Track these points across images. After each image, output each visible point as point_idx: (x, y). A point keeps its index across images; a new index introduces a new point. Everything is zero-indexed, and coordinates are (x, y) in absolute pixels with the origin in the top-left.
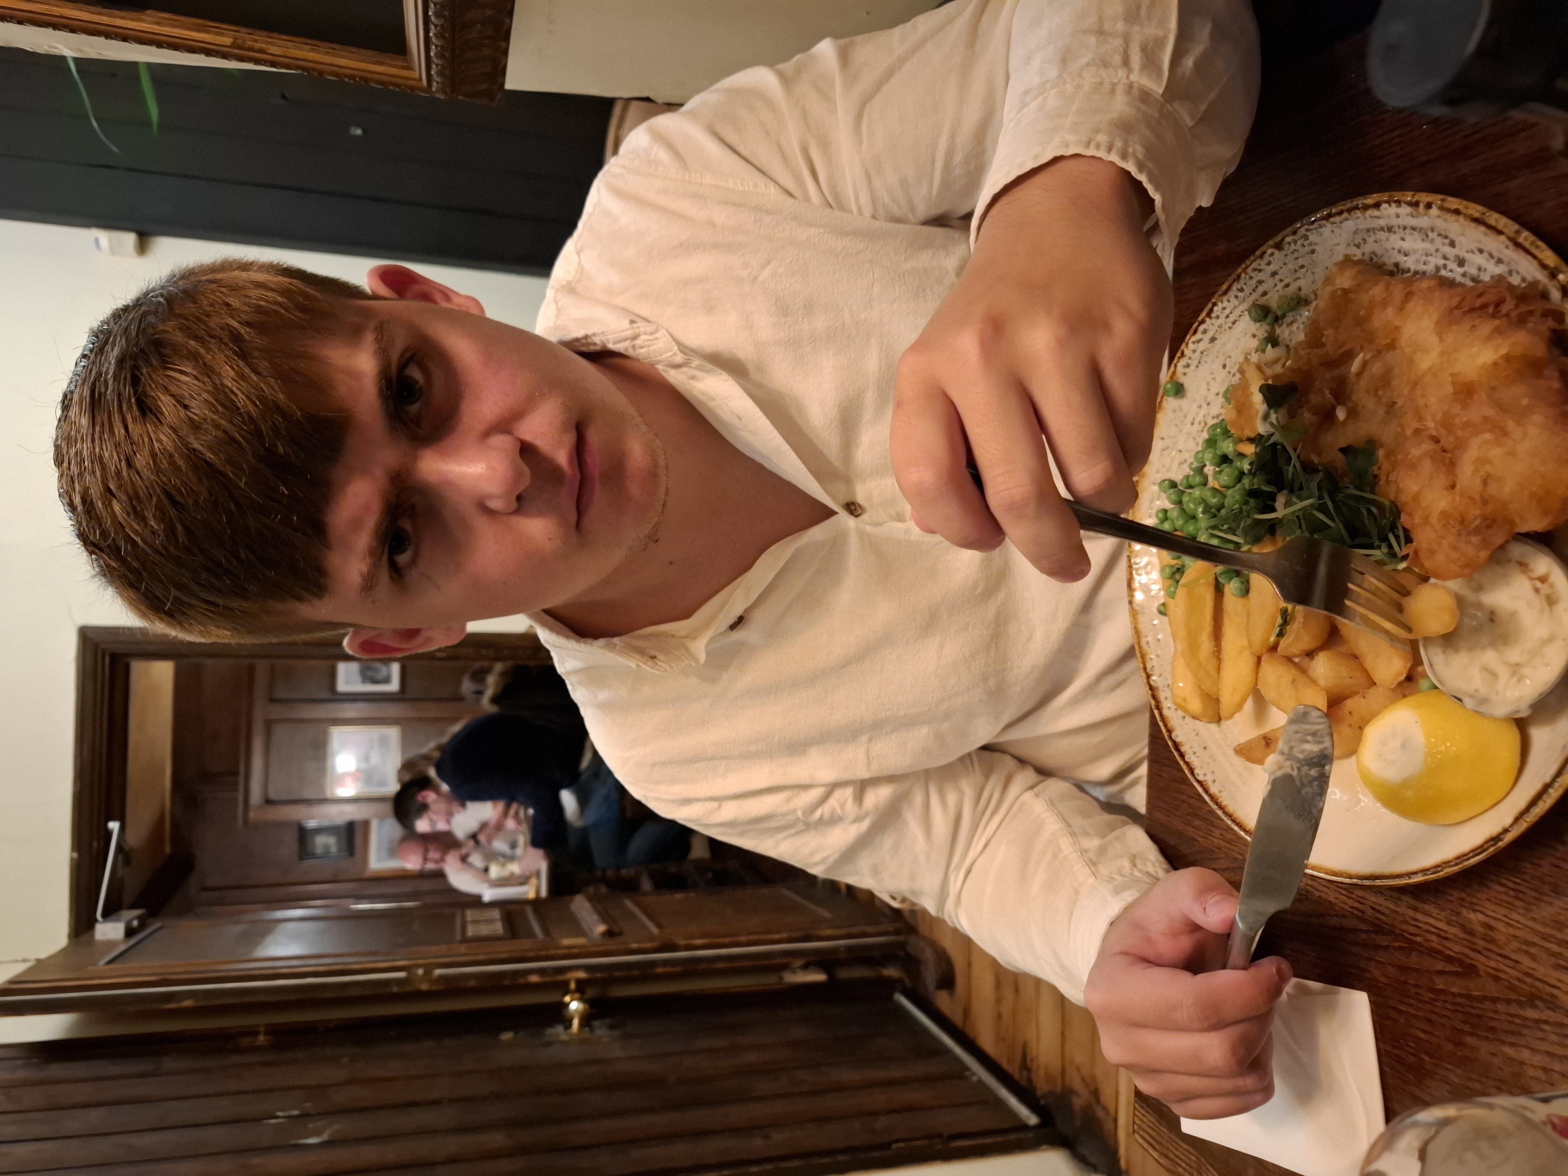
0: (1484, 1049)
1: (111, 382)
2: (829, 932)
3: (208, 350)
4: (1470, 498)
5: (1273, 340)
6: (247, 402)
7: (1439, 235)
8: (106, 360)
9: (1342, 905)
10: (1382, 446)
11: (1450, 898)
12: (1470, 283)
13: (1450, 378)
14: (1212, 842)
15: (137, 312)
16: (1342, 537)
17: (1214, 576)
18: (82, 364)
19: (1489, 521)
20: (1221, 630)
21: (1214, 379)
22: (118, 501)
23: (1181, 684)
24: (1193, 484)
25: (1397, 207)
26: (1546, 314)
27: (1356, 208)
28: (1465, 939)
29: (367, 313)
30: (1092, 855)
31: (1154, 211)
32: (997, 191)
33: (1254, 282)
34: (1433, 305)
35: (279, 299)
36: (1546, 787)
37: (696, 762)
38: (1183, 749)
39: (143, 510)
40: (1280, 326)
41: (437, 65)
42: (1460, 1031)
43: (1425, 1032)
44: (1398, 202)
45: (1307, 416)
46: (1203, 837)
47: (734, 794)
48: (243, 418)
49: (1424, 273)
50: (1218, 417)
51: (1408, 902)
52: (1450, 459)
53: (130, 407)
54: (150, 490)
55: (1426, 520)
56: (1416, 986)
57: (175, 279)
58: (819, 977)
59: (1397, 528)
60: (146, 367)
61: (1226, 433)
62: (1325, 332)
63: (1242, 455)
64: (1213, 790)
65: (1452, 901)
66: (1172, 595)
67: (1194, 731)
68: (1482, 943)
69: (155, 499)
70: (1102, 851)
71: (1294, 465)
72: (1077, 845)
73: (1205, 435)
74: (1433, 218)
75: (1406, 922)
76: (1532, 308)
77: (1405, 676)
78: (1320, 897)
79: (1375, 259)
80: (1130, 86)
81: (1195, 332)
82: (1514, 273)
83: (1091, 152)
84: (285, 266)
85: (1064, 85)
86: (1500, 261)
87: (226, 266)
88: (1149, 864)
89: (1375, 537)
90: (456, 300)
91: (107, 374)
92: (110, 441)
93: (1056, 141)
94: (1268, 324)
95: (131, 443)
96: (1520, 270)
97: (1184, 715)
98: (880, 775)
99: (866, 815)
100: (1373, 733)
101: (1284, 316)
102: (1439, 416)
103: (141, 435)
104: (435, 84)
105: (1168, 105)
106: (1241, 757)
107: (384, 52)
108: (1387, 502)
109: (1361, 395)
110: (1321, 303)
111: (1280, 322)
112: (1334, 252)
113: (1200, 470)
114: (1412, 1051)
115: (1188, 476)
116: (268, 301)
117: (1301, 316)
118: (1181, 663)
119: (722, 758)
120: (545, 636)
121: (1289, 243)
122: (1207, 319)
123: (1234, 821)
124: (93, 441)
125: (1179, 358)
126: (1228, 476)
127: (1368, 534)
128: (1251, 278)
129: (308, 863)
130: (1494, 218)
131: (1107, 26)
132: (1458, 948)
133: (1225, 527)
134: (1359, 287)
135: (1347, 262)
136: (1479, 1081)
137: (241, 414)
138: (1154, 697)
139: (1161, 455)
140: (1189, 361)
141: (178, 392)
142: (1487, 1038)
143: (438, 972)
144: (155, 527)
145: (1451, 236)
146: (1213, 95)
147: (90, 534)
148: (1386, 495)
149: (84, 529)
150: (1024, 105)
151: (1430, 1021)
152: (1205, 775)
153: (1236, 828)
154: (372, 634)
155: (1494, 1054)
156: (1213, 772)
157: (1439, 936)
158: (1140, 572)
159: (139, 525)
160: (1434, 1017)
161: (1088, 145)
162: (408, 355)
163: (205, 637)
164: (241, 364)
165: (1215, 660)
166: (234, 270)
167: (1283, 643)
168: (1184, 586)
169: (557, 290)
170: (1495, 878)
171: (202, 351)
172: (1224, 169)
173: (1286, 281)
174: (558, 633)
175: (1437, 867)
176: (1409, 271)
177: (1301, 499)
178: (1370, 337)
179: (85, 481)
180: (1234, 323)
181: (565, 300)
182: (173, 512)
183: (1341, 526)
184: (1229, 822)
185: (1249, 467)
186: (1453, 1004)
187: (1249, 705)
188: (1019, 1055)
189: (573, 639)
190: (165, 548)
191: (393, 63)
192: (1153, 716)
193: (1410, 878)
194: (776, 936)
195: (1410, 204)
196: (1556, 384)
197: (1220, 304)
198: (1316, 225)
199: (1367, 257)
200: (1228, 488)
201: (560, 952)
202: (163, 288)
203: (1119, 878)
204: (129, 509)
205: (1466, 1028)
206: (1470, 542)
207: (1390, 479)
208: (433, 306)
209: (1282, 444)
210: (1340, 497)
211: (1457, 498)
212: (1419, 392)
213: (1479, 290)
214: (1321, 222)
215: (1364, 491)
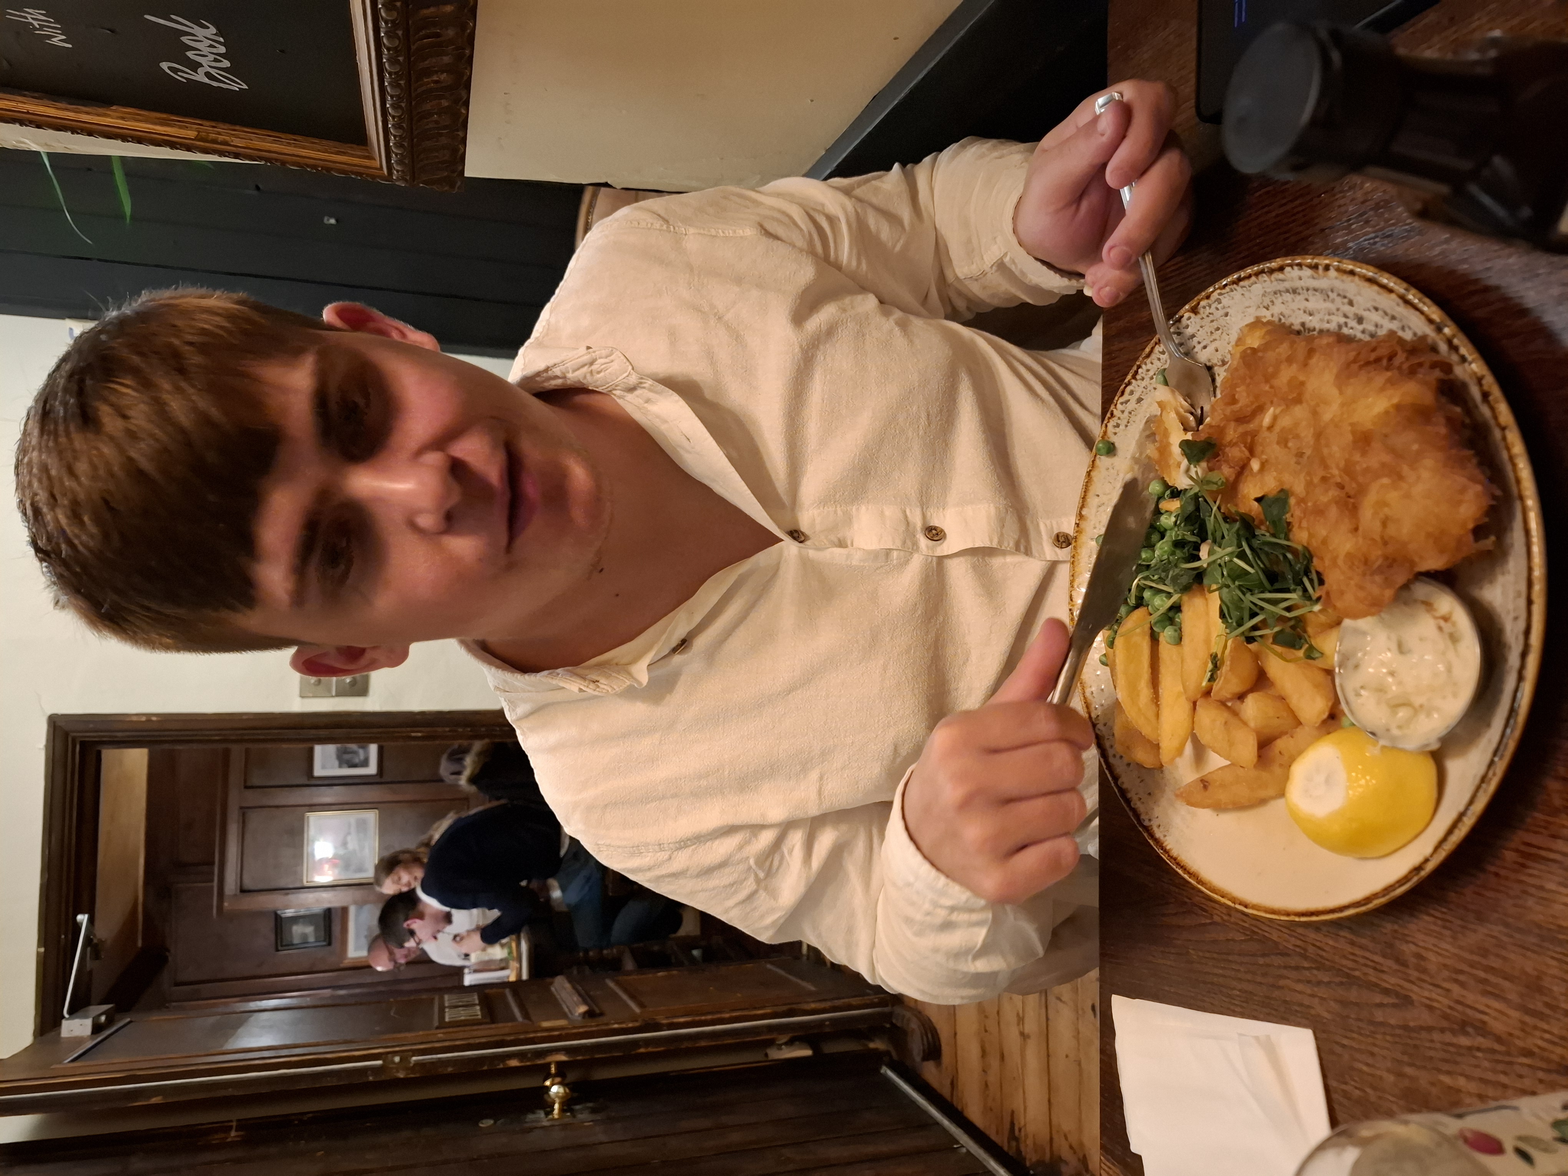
1: (60, 394)
2: (814, 1006)
4: (1373, 540)
7: (1339, 295)
9: (1284, 942)
10: (1293, 494)
11: (1384, 931)
12: (1367, 338)
13: (1350, 428)
14: (1161, 886)
16: (1262, 583)
17: (1149, 625)
19: (1390, 561)
20: (1158, 677)
25: (1299, 270)
26: (1434, 366)
27: (1262, 272)
28: (1399, 971)
34: (1332, 360)
36: (1462, 815)
37: (647, 803)
38: (1129, 795)
41: (396, 155)
42: (1400, 1062)
43: (1368, 1065)
44: (1300, 265)
45: (1226, 469)
46: (1152, 883)
49: (1328, 331)
51: (1343, 936)
52: (1353, 504)
55: (1334, 560)
56: (1359, 1020)
58: (807, 1052)
59: (1311, 572)
62: (1237, 389)
64: (1158, 834)
65: (1386, 934)
66: (1111, 645)
67: (1139, 777)
68: (1415, 973)
71: (1215, 515)
74: (1331, 279)
75: (1345, 957)
76: (1422, 360)
77: (1326, 715)
78: (1263, 936)
79: (1283, 320)
81: (1123, 393)
82: (1407, 329)
86: (1393, 318)
89: (1291, 581)
90: (411, 336)
95: (72, 451)
96: (1412, 326)
97: (1129, 761)
100: (1300, 770)
102: (1342, 464)
104: (395, 172)
106: (1182, 801)
107: (345, 142)
108: (1300, 548)
109: (1271, 447)
110: (1233, 362)
112: (1245, 314)
114: (1357, 1085)
121: (1204, 307)
122: (1133, 381)
123: (1178, 864)
125: (1109, 418)
127: (1285, 579)
129: (283, 953)
130: (1385, 278)
132: (1393, 980)
133: (1156, 577)
134: (1267, 346)
135: (1257, 323)
138: (1100, 745)
139: (1097, 512)
140: (1119, 422)
142: (1424, 1067)
143: (415, 1059)
145: (1348, 295)
148: (1299, 540)
151: (1372, 1054)
152: (1150, 820)
154: (317, 652)
156: (1158, 817)
157: (1375, 969)
160: (1376, 1050)
165: (1154, 707)
167: (1216, 686)
168: (1122, 636)
170: (1421, 907)
173: (1204, 343)
175: (1368, 900)
176: (1314, 329)
177: (1222, 548)
178: (1278, 391)
183: (1261, 574)
184: (1174, 866)
185: (1175, 520)
186: (1393, 1035)
187: (1189, 749)
188: (1007, 1125)
191: (356, 152)
192: (1100, 765)
194: (759, 1012)
195: (1310, 267)
196: (1443, 430)
197: (1143, 366)
198: (1227, 289)
199: (1276, 319)
201: (540, 1035)
205: (1406, 1058)
206: (1374, 582)
207: (1302, 526)
209: (1203, 497)
210: (1256, 543)
211: (1361, 540)
212: (1323, 442)
213: (1374, 344)
214: (1232, 287)
215: (1280, 538)
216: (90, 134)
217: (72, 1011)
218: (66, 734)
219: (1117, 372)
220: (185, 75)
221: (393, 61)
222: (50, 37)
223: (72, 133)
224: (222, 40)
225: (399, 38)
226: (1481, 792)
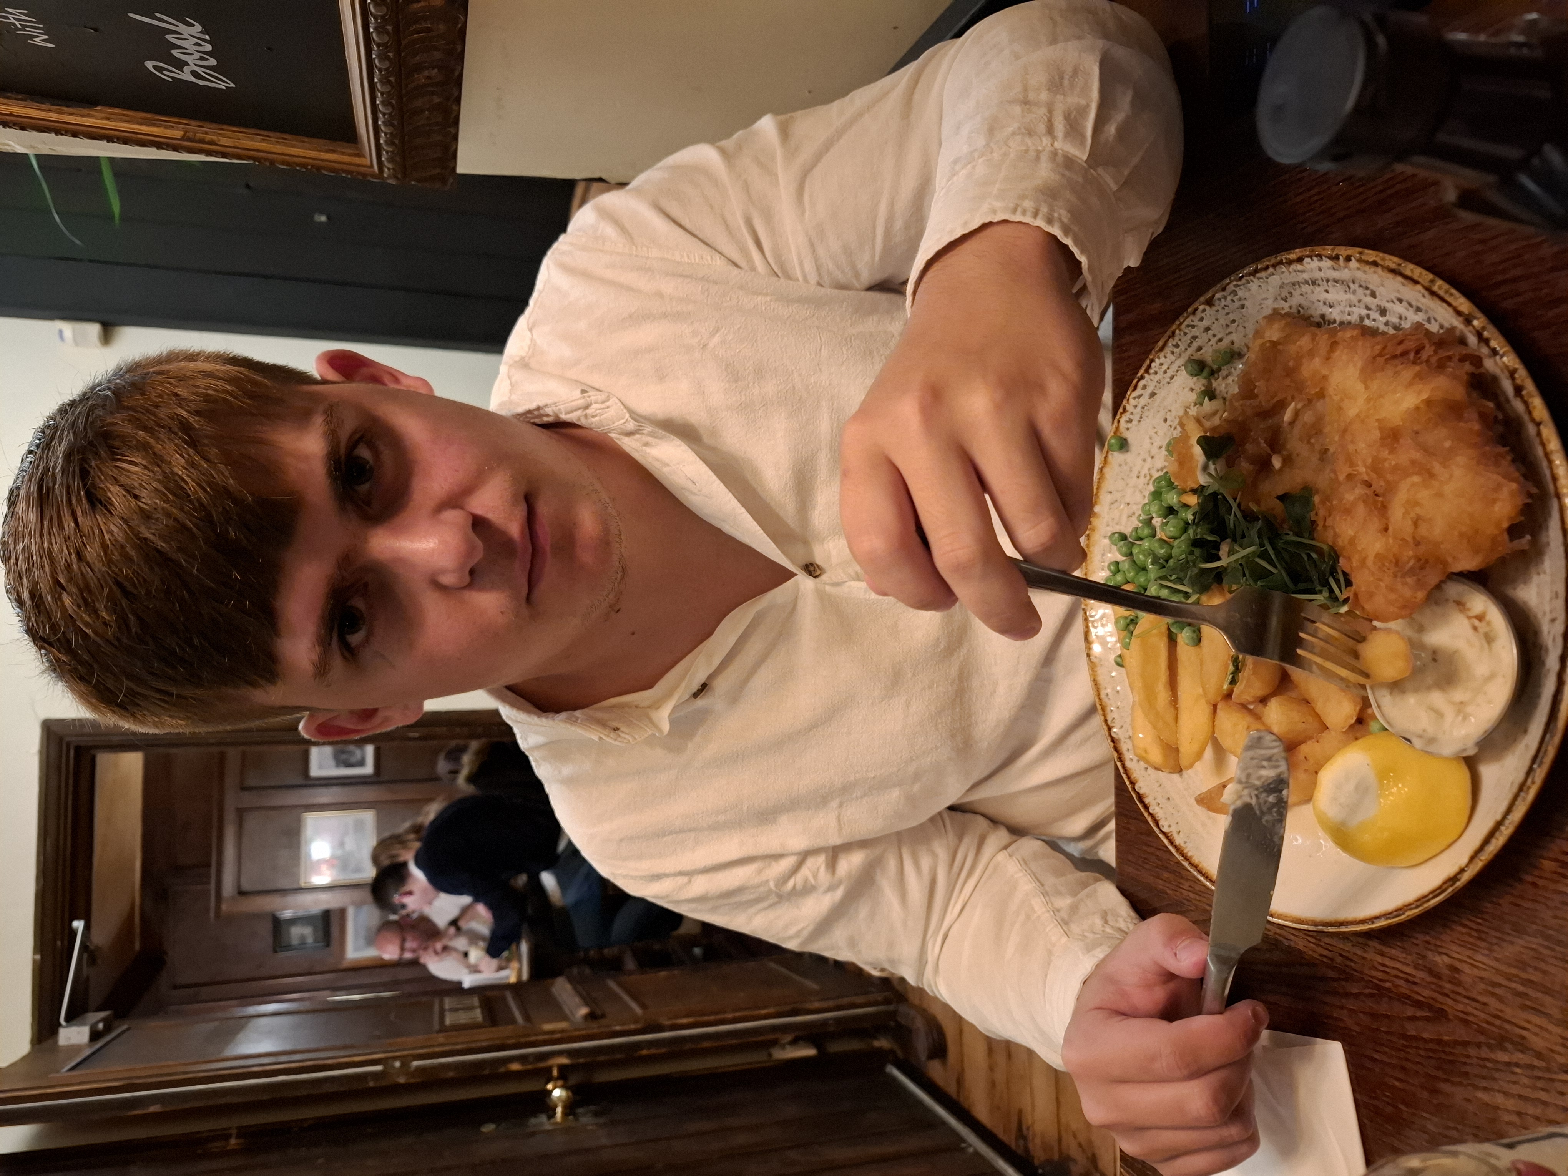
0: (1459, 1094)
1: (59, 477)
2: (817, 1005)
3: (158, 439)
4: (1403, 539)
5: (1210, 394)
6: (197, 488)
7: (1361, 286)
8: (53, 453)
9: (1310, 953)
10: (1317, 492)
11: (1415, 941)
12: (1392, 331)
13: (1377, 424)
14: (1182, 894)
15: (84, 405)
16: (1286, 583)
17: (1165, 627)
18: (29, 460)
19: (1422, 562)
20: (1176, 679)
21: (1156, 433)
22: (68, 594)
23: (1141, 735)
24: (1141, 536)
25: (1319, 261)
26: (1463, 359)
27: (1281, 263)
28: (1432, 983)
29: (316, 398)
30: (1064, 915)
31: (1080, 273)
32: (929, 257)
33: (1189, 337)
34: (1357, 354)
35: (228, 387)
36: (1499, 824)
37: (664, 836)
38: (1147, 801)
39: (93, 602)
40: (1216, 379)
41: (387, 152)
42: (1435, 1078)
43: (1400, 1080)
44: (1320, 256)
45: (1245, 466)
46: (1173, 890)
47: (705, 867)
48: (193, 504)
49: (1349, 323)
50: (1162, 470)
51: (1375, 947)
52: (1382, 502)
53: (79, 500)
54: (101, 582)
55: (1363, 562)
56: (1388, 1033)
57: (121, 373)
58: (811, 1052)
59: (1337, 572)
60: (95, 459)
61: (1171, 485)
62: (1257, 384)
63: (1186, 506)
64: (1178, 841)
65: (1417, 945)
66: (1127, 646)
67: (1157, 782)
68: (1448, 986)
69: (106, 590)
70: (1074, 909)
71: (1235, 514)
72: (1050, 905)
73: (1151, 488)
74: (1353, 270)
75: (1375, 968)
76: (1451, 353)
77: (1355, 718)
78: (1289, 946)
79: (1302, 311)
80: (1055, 153)
81: (1135, 388)
82: (1433, 321)
83: (1017, 218)
84: (231, 355)
85: (991, 153)
86: (1418, 310)
87: (173, 357)
88: (1121, 920)
89: (1316, 582)
90: (404, 381)
91: (54, 468)
92: (59, 535)
93: (985, 207)
94: (1205, 378)
95: (81, 536)
96: (1437, 318)
97: (1146, 766)
98: (852, 840)
99: (840, 883)
100: (1328, 777)
101: (1219, 370)
102: (1369, 461)
103: (92, 528)
104: (386, 170)
105: (1092, 171)
106: (1203, 807)
107: (335, 140)
108: (1325, 547)
109: (1295, 443)
110: (1251, 356)
111: (1216, 375)
112: (1263, 306)
113: (1148, 522)
114: (1389, 1100)
115: (1137, 528)
116: (216, 390)
117: (1235, 369)
118: (1139, 713)
119: (690, 831)
120: (508, 713)
121: (1219, 299)
122: (1146, 375)
123: (1200, 872)
124: (41, 535)
125: (1122, 413)
126: (1174, 527)
127: (1310, 580)
128: (1185, 334)
129: (281, 955)
130: (1410, 269)
131: (1031, 96)
132: (1426, 993)
133: (1174, 577)
134: (1287, 339)
135: (1275, 315)
136: (1456, 1129)
137: (191, 502)
138: (1116, 749)
139: (1110, 509)
140: (1131, 417)
141: (128, 482)
142: (1460, 1084)
143: (415, 1063)
144: (107, 618)
145: (1371, 286)
146: (1136, 160)
147: (39, 629)
148: (1324, 539)
149: (33, 625)
150: (954, 174)
151: (1403, 1068)
152: (1170, 826)
153: (1202, 879)
154: (330, 716)
155: (1468, 1100)
156: (1177, 823)
157: (1407, 981)
158: (1096, 625)
159: (89, 615)
160: (1408, 1065)
161: (1014, 211)
162: (357, 436)
163: (158, 728)
164: (191, 451)
165: (1172, 710)
166: (181, 361)
167: (1237, 690)
168: (1138, 637)
169: (511, 366)
170: (1456, 919)
171: (152, 441)
172: (1151, 230)
173: (1219, 336)
174: (519, 708)
175: (1400, 910)
176: (1335, 321)
177: (1243, 547)
178: (1300, 387)
179: (34, 576)
180: (1172, 377)
181: (518, 375)
182: (124, 602)
183: (1284, 574)
184: (1195, 873)
185: (1192, 517)
186: (1425, 1050)
187: (1209, 753)
188: (1014, 1126)
189: (535, 713)
190: (118, 639)
191: (346, 151)
192: (1117, 768)
193: (1373, 923)
194: (763, 1012)
195: (1331, 258)
196: (1476, 426)
197: (1157, 360)
198: (1244, 281)
199: (1294, 310)
200: (1175, 538)
201: (541, 1038)
202: (109, 381)
203: (1090, 936)
204: (81, 603)
205: (1440, 1074)
206: (1406, 584)
207: (1327, 524)
208: (381, 387)
209: (1221, 494)
210: (1280, 544)
211: (1391, 541)
212: (1348, 438)
213: (1400, 338)
214: (1248, 278)
215: (1303, 537)
216: (75, 135)
217: (70, 1019)
218: (61, 739)
219: (1129, 365)
220: (170, 74)
221: (382, 57)
222: (32, 37)
223: (56, 135)
224: (207, 37)
225: (388, 33)
226: (1520, 799)
